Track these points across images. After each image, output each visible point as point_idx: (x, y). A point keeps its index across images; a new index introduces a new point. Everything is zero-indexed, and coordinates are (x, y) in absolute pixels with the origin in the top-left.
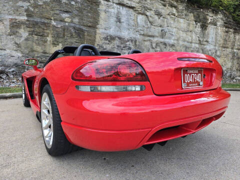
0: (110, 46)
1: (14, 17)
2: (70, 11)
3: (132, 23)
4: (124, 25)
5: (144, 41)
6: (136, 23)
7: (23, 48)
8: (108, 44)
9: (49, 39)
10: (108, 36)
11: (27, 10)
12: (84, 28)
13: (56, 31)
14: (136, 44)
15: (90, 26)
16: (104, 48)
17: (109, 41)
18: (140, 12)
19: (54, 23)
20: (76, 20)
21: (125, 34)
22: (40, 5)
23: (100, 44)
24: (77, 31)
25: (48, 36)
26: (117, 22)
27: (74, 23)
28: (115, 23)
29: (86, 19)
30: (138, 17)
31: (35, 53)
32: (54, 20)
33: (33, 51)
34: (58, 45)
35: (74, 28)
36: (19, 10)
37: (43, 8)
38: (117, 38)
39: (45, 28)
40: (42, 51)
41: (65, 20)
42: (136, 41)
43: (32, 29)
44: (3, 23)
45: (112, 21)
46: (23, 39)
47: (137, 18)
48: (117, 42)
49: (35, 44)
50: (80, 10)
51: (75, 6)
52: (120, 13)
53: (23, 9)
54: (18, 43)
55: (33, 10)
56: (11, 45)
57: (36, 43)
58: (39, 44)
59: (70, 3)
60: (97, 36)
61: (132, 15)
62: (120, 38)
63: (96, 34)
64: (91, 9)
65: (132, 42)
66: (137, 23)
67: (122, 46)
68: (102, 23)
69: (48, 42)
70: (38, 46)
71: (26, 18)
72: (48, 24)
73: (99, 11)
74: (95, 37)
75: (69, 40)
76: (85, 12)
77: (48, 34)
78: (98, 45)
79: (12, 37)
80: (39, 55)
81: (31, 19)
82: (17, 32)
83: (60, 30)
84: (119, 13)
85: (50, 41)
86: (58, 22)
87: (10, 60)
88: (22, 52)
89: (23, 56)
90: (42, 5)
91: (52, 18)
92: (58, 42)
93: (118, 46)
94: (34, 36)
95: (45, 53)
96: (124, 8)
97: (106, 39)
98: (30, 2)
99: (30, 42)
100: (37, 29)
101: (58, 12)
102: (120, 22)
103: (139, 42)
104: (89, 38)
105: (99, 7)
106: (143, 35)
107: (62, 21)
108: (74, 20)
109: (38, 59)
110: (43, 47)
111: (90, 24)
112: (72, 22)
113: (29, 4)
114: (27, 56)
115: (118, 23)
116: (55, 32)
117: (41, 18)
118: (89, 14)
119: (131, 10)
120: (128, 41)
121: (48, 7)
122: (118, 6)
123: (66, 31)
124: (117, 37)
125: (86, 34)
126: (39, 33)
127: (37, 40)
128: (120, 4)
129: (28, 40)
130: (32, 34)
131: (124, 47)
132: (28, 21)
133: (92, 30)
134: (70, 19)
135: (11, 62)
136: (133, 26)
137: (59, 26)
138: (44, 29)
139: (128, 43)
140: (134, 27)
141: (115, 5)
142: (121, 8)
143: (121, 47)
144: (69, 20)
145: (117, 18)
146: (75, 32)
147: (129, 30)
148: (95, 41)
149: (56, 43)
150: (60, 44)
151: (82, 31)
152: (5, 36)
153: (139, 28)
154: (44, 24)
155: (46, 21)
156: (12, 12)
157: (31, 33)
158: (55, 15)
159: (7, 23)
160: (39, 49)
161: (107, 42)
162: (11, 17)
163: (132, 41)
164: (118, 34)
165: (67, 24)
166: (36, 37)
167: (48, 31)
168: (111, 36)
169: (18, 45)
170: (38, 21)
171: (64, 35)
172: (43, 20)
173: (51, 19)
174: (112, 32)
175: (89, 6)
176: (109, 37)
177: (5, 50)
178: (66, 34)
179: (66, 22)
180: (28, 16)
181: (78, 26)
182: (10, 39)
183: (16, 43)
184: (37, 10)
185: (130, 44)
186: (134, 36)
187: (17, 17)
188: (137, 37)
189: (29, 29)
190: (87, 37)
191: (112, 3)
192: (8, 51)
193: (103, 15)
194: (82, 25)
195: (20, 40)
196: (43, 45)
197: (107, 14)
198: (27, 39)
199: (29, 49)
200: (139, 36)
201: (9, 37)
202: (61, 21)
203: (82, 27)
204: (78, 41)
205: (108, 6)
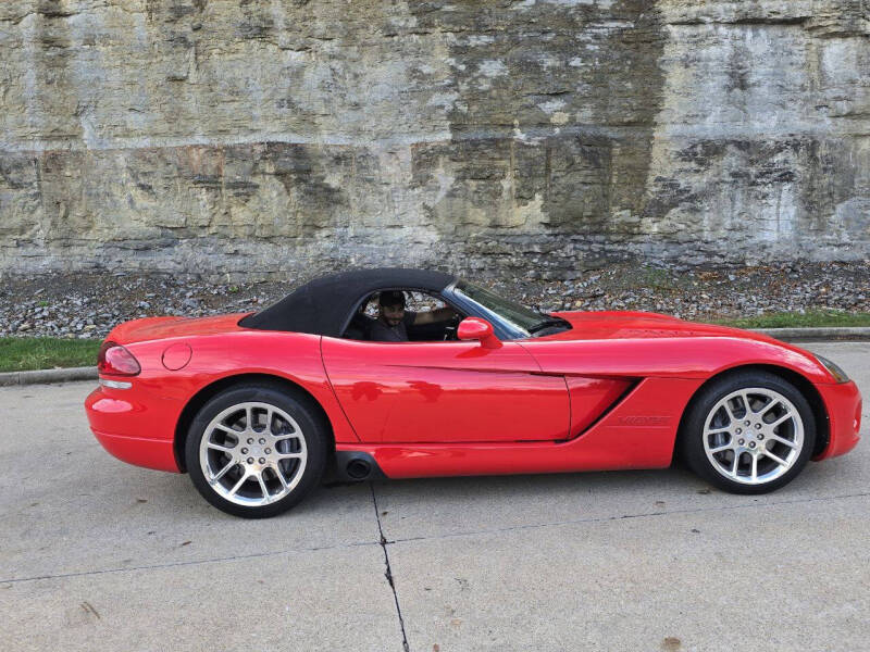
0: (705, 180)
1: (420, 140)
2: (567, 88)
3: (796, 76)
4: (763, 91)
5: (857, 136)
6: (815, 75)
7: (442, 219)
8: (697, 171)
9: (507, 184)
10: (694, 146)
11: (452, 115)
12: (611, 133)
13: (526, 159)
14: (813, 157)
15: (629, 124)
16: (682, 187)
17: (701, 163)
18: (834, 30)
19: (520, 135)
20: (586, 114)
21: (766, 125)
22: (484, 93)
23: (668, 175)
24: (587, 149)
25: (503, 177)
26: (730, 90)
27: (580, 125)
28: (725, 93)
29: (616, 102)
30: (827, 51)
31: (470, 227)
32: (521, 125)
33: (465, 224)
34: (532, 198)
35: (579, 140)
36: (433, 116)
37: (491, 98)
38: (730, 148)
39: (497, 156)
40: (488, 221)
41: (554, 120)
42: (813, 147)
43: (464, 164)
44: (397, 158)
45: (712, 91)
46: (442, 194)
47: (820, 55)
48: (732, 160)
49: (469, 204)
50: (599, 79)
51: (581, 71)
52: (746, 53)
53: (442, 112)
54: (431, 205)
55: (465, 109)
56: (414, 212)
57: (473, 202)
58: (480, 204)
59: (567, 64)
60: (657, 152)
61: (795, 49)
62: (743, 145)
63: (651, 146)
64: (633, 67)
65: (796, 151)
66: (822, 73)
67: (753, 171)
68: (673, 104)
69: (504, 194)
70: (479, 210)
71: (448, 136)
72: (504, 140)
73: (663, 67)
74: (649, 156)
75: (563, 181)
76: (613, 81)
77: (504, 169)
78: (659, 179)
79: (416, 191)
80: (480, 234)
81: (462, 136)
82: (428, 177)
83: (539, 152)
84: (739, 54)
85: (510, 190)
86: (532, 130)
87: (412, 253)
88: (439, 229)
89: (441, 241)
90: (490, 91)
91: (516, 122)
92: (530, 190)
93: (734, 175)
94: (467, 181)
95: (494, 225)
96: (762, 32)
97: (687, 155)
98: (458, 91)
99: (458, 201)
100: (475, 161)
101: (530, 100)
102: (743, 86)
103: (831, 145)
104: (627, 161)
105: (662, 53)
106: (850, 115)
107: (544, 123)
108: (579, 115)
109: (479, 244)
110: (492, 208)
111: (631, 117)
112: (572, 121)
113: (456, 95)
114: (451, 238)
115: (737, 91)
116: (523, 161)
117: (486, 127)
118: (629, 85)
119: (794, 30)
120: (780, 150)
121: (504, 93)
122: (738, 31)
123: (553, 153)
124: (734, 141)
125: (616, 151)
126: (482, 171)
127: (476, 192)
128: (743, 22)
129: (455, 196)
130: (464, 178)
131: (762, 175)
132: (453, 142)
133: (636, 134)
134: (567, 115)
135: (414, 258)
136: (803, 88)
137: (534, 143)
138: (493, 159)
139: (779, 157)
140: (808, 93)
141: (722, 30)
142: (749, 34)
143: (747, 175)
144: (564, 118)
145: (732, 75)
146: (583, 152)
147: (783, 106)
148: (649, 169)
149: (525, 194)
150: (538, 197)
151: (606, 142)
152: (401, 191)
153: (829, 94)
154: (494, 142)
155: (499, 133)
156: (416, 126)
157: (462, 177)
158: (523, 112)
159: (406, 156)
160: (481, 218)
161: (693, 165)
162: (414, 140)
163: (796, 147)
164: (739, 130)
165: (557, 130)
166: (473, 185)
167: (503, 163)
168: (705, 144)
169: (431, 212)
170: (480, 137)
171: (548, 169)
172: (491, 133)
173: (513, 126)
174: (712, 126)
175: (628, 58)
176: (699, 149)
177: (401, 227)
178: (553, 162)
179: (554, 126)
180: (455, 128)
181: (590, 132)
182: (413, 196)
183: (426, 207)
184: (475, 108)
185: (786, 161)
186: (807, 126)
187: (428, 139)
188: (818, 127)
189: (456, 165)
190: (621, 159)
191: (711, 27)
192: (407, 230)
193: (676, 77)
194: (604, 125)
195: (435, 197)
196: (491, 203)
197: (693, 70)
198: (451, 194)
199: (457, 221)
200: (829, 122)
201: (410, 191)
202: (541, 125)
203: (603, 131)
204: (589, 180)
205: (697, 41)
